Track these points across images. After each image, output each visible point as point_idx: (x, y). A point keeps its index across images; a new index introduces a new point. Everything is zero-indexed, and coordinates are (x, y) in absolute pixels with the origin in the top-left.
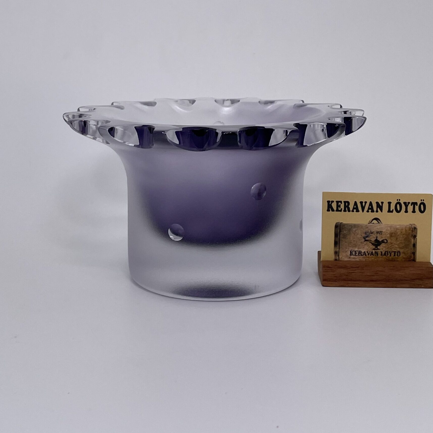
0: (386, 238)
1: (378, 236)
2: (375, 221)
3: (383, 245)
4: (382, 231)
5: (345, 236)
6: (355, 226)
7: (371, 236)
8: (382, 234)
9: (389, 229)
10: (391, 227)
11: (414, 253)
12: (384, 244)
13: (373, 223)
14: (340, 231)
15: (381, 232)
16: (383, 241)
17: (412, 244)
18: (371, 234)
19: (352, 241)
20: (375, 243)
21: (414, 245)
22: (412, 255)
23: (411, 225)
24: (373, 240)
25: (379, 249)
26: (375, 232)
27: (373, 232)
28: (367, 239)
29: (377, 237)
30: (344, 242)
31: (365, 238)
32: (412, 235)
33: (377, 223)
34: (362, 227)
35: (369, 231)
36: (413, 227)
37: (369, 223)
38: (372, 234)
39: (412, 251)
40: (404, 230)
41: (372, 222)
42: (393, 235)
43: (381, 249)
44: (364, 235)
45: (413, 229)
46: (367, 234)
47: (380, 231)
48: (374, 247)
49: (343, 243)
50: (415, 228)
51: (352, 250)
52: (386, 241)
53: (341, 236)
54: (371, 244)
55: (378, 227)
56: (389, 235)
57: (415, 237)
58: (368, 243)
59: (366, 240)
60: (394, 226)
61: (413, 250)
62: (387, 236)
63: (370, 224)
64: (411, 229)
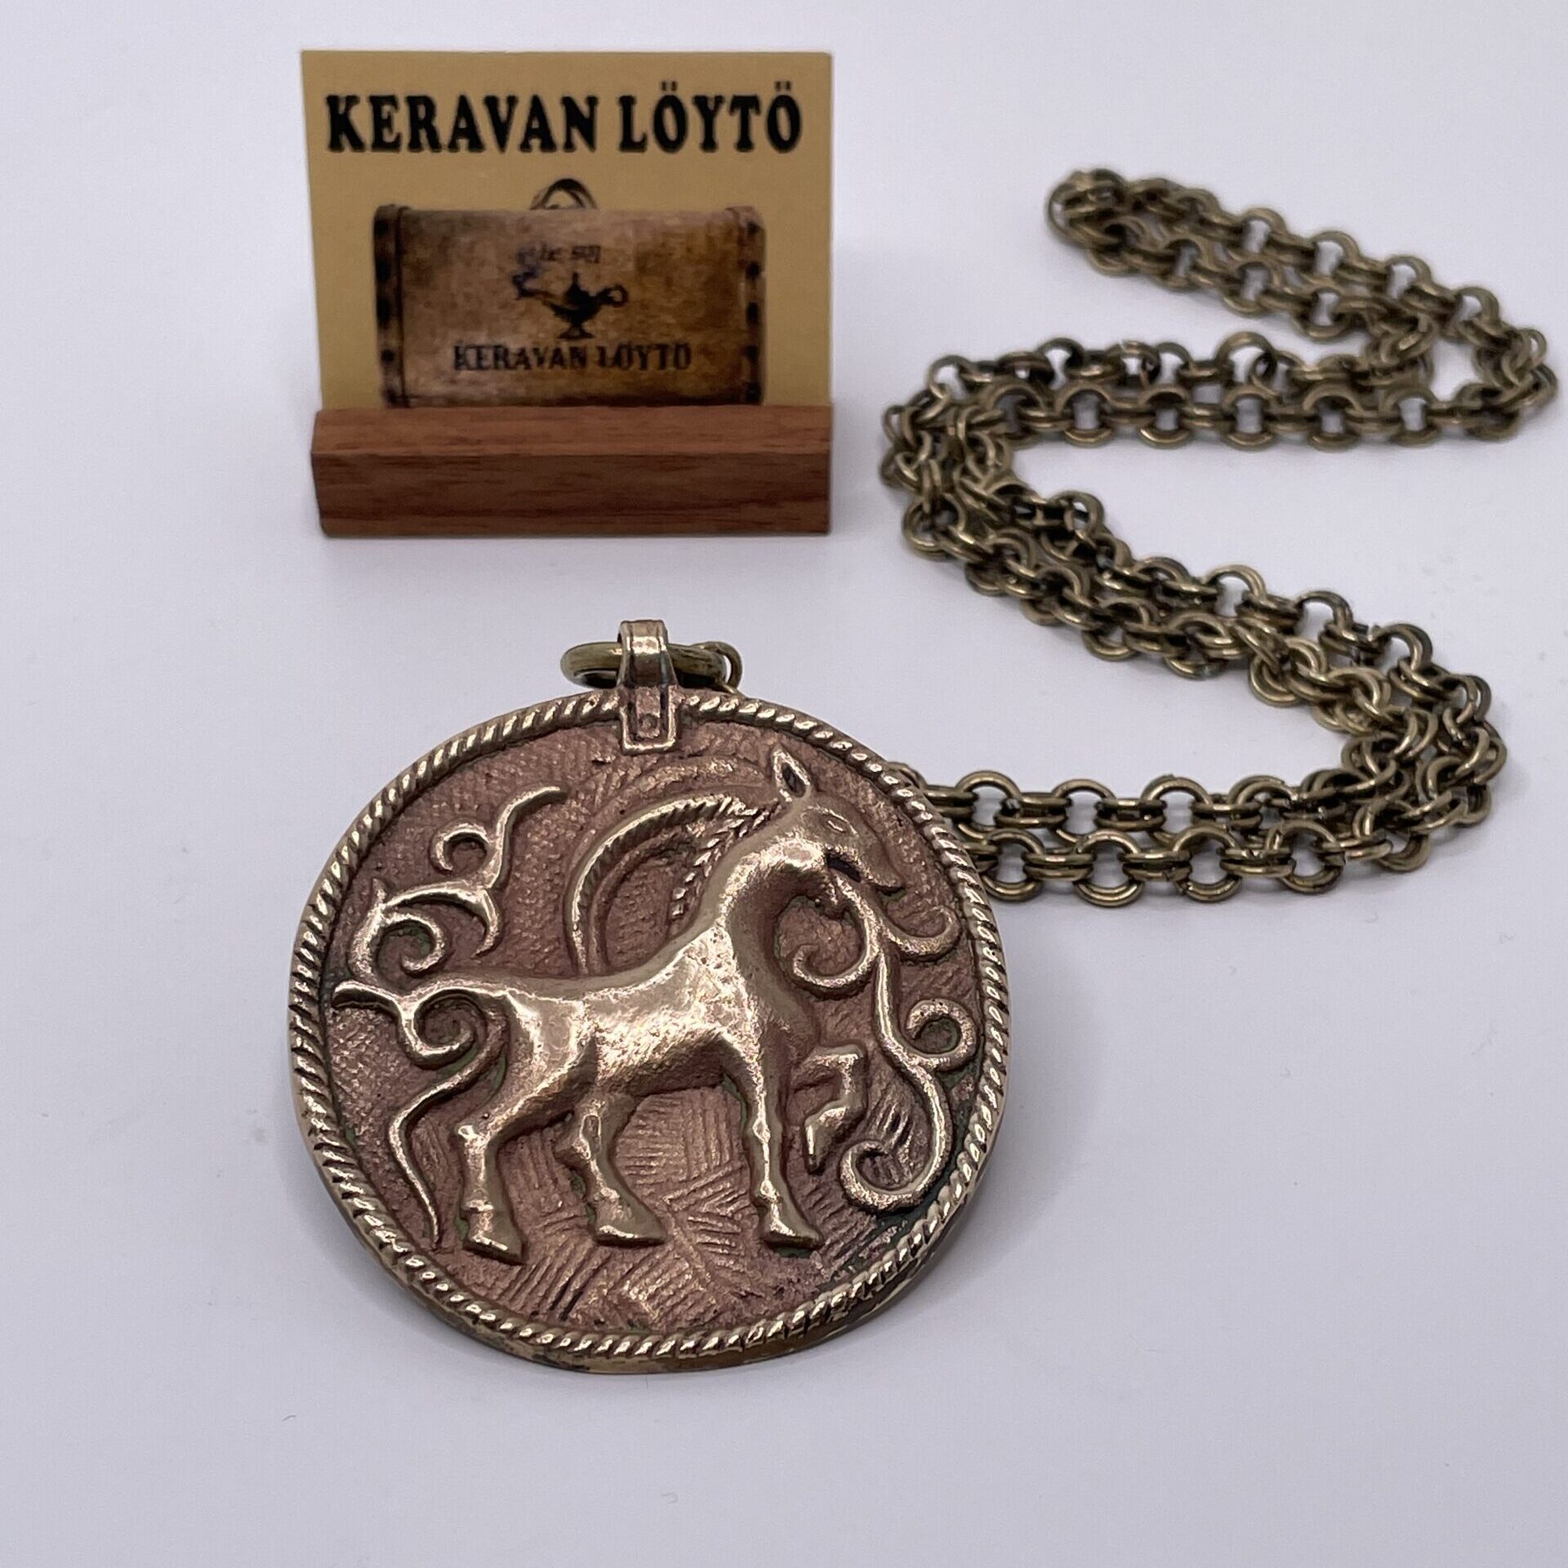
0: (620, 280)
1: (579, 271)
2: (562, 198)
3: (607, 314)
4: (599, 248)
5: (423, 276)
6: (469, 222)
7: (545, 270)
8: (601, 260)
9: (630, 233)
10: (638, 223)
11: (753, 352)
12: (611, 308)
13: (554, 207)
14: (400, 251)
15: (595, 250)
16: (604, 297)
17: (744, 305)
18: (546, 264)
19: (460, 300)
20: (568, 307)
21: (754, 313)
22: (745, 362)
23: (730, 216)
24: (559, 288)
25: (589, 336)
26: (566, 251)
27: (559, 251)
28: (530, 285)
29: (575, 276)
30: (421, 306)
31: (520, 279)
32: (741, 263)
33: (571, 207)
34: (501, 226)
35: (538, 247)
36: (744, 225)
37: (534, 208)
38: (552, 263)
39: (744, 338)
40: (701, 241)
41: (551, 202)
42: (650, 265)
43: (599, 336)
44: (514, 268)
45: (746, 235)
46: (529, 260)
47: (591, 247)
48: (565, 326)
49: (417, 308)
50: (754, 229)
51: (461, 341)
52: (616, 295)
53: (407, 273)
54: (552, 313)
55: (580, 226)
56: (631, 266)
57: (754, 271)
58: (537, 305)
59: (524, 293)
60: (651, 218)
61: (745, 336)
62: (623, 269)
63: (540, 212)
64: (736, 234)
